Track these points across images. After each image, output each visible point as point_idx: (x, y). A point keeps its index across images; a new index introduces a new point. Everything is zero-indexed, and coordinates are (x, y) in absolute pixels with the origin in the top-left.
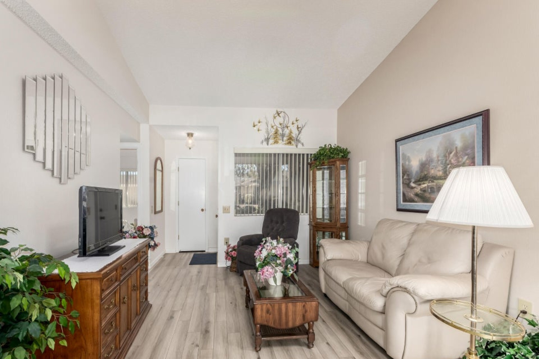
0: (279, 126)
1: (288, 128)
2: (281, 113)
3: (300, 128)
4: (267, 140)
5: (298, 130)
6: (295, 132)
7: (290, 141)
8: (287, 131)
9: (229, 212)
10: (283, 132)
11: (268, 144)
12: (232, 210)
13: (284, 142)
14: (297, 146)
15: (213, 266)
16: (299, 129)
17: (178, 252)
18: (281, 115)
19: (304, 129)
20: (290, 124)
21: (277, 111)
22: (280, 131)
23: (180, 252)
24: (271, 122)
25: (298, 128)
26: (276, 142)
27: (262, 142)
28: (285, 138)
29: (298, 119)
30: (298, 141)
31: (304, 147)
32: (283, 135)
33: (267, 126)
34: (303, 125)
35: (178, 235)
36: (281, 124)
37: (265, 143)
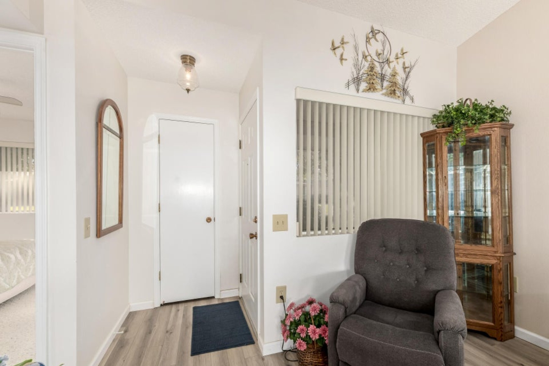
0: (376, 58)
1: (391, 64)
2: (379, 33)
3: (408, 67)
4: (357, 81)
5: (405, 71)
6: (401, 75)
7: (395, 90)
8: (388, 71)
9: (286, 229)
10: (382, 71)
11: (358, 90)
12: (293, 224)
13: (384, 91)
14: (404, 101)
15: (247, 350)
16: (407, 70)
17: (159, 306)
18: (380, 37)
19: (413, 70)
20: (392, 58)
21: (372, 28)
22: (378, 69)
23: (164, 305)
24: (362, 47)
25: (405, 68)
26: (371, 88)
27: (348, 85)
28: (386, 84)
29: (404, 51)
30: (405, 91)
31: (413, 104)
32: (383, 78)
33: (356, 55)
34: (413, 64)
35: (159, 271)
36: (379, 55)
37: (353, 87)
